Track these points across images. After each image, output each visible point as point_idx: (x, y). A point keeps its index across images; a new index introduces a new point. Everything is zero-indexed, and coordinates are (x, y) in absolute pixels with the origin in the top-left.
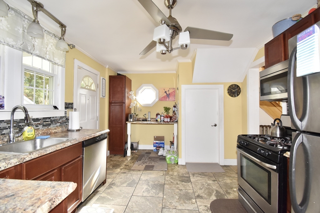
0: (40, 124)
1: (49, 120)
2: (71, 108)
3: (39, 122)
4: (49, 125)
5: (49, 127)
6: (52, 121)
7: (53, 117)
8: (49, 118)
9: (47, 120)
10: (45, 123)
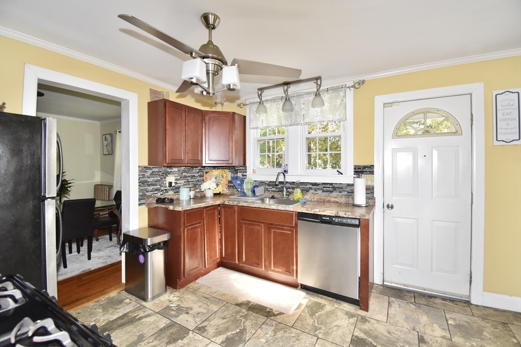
0: (319, 189)
1: (331, 186)
2: (368, 173)
3: (318, 187)
4: (331, 192)
5: (331, 194)
6: (334, 188)
7: (335, 184)
8: (331, 184)
9: (327, 186)
10: (324, 189)
